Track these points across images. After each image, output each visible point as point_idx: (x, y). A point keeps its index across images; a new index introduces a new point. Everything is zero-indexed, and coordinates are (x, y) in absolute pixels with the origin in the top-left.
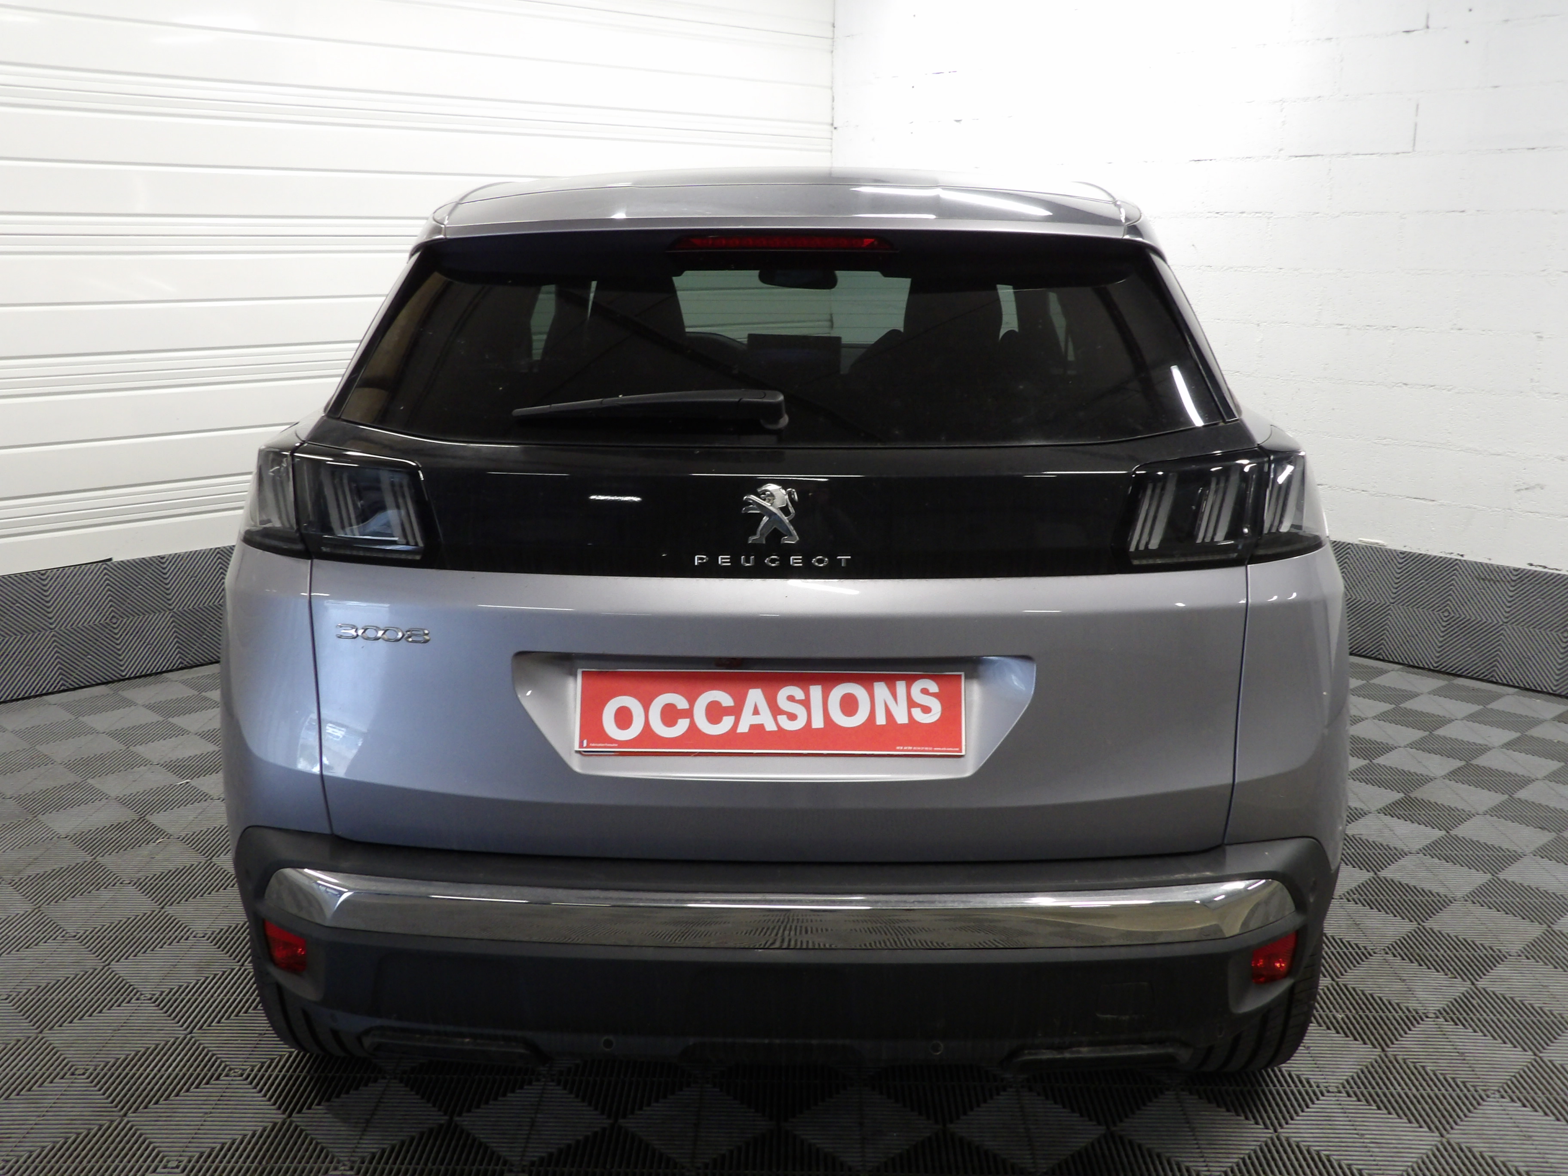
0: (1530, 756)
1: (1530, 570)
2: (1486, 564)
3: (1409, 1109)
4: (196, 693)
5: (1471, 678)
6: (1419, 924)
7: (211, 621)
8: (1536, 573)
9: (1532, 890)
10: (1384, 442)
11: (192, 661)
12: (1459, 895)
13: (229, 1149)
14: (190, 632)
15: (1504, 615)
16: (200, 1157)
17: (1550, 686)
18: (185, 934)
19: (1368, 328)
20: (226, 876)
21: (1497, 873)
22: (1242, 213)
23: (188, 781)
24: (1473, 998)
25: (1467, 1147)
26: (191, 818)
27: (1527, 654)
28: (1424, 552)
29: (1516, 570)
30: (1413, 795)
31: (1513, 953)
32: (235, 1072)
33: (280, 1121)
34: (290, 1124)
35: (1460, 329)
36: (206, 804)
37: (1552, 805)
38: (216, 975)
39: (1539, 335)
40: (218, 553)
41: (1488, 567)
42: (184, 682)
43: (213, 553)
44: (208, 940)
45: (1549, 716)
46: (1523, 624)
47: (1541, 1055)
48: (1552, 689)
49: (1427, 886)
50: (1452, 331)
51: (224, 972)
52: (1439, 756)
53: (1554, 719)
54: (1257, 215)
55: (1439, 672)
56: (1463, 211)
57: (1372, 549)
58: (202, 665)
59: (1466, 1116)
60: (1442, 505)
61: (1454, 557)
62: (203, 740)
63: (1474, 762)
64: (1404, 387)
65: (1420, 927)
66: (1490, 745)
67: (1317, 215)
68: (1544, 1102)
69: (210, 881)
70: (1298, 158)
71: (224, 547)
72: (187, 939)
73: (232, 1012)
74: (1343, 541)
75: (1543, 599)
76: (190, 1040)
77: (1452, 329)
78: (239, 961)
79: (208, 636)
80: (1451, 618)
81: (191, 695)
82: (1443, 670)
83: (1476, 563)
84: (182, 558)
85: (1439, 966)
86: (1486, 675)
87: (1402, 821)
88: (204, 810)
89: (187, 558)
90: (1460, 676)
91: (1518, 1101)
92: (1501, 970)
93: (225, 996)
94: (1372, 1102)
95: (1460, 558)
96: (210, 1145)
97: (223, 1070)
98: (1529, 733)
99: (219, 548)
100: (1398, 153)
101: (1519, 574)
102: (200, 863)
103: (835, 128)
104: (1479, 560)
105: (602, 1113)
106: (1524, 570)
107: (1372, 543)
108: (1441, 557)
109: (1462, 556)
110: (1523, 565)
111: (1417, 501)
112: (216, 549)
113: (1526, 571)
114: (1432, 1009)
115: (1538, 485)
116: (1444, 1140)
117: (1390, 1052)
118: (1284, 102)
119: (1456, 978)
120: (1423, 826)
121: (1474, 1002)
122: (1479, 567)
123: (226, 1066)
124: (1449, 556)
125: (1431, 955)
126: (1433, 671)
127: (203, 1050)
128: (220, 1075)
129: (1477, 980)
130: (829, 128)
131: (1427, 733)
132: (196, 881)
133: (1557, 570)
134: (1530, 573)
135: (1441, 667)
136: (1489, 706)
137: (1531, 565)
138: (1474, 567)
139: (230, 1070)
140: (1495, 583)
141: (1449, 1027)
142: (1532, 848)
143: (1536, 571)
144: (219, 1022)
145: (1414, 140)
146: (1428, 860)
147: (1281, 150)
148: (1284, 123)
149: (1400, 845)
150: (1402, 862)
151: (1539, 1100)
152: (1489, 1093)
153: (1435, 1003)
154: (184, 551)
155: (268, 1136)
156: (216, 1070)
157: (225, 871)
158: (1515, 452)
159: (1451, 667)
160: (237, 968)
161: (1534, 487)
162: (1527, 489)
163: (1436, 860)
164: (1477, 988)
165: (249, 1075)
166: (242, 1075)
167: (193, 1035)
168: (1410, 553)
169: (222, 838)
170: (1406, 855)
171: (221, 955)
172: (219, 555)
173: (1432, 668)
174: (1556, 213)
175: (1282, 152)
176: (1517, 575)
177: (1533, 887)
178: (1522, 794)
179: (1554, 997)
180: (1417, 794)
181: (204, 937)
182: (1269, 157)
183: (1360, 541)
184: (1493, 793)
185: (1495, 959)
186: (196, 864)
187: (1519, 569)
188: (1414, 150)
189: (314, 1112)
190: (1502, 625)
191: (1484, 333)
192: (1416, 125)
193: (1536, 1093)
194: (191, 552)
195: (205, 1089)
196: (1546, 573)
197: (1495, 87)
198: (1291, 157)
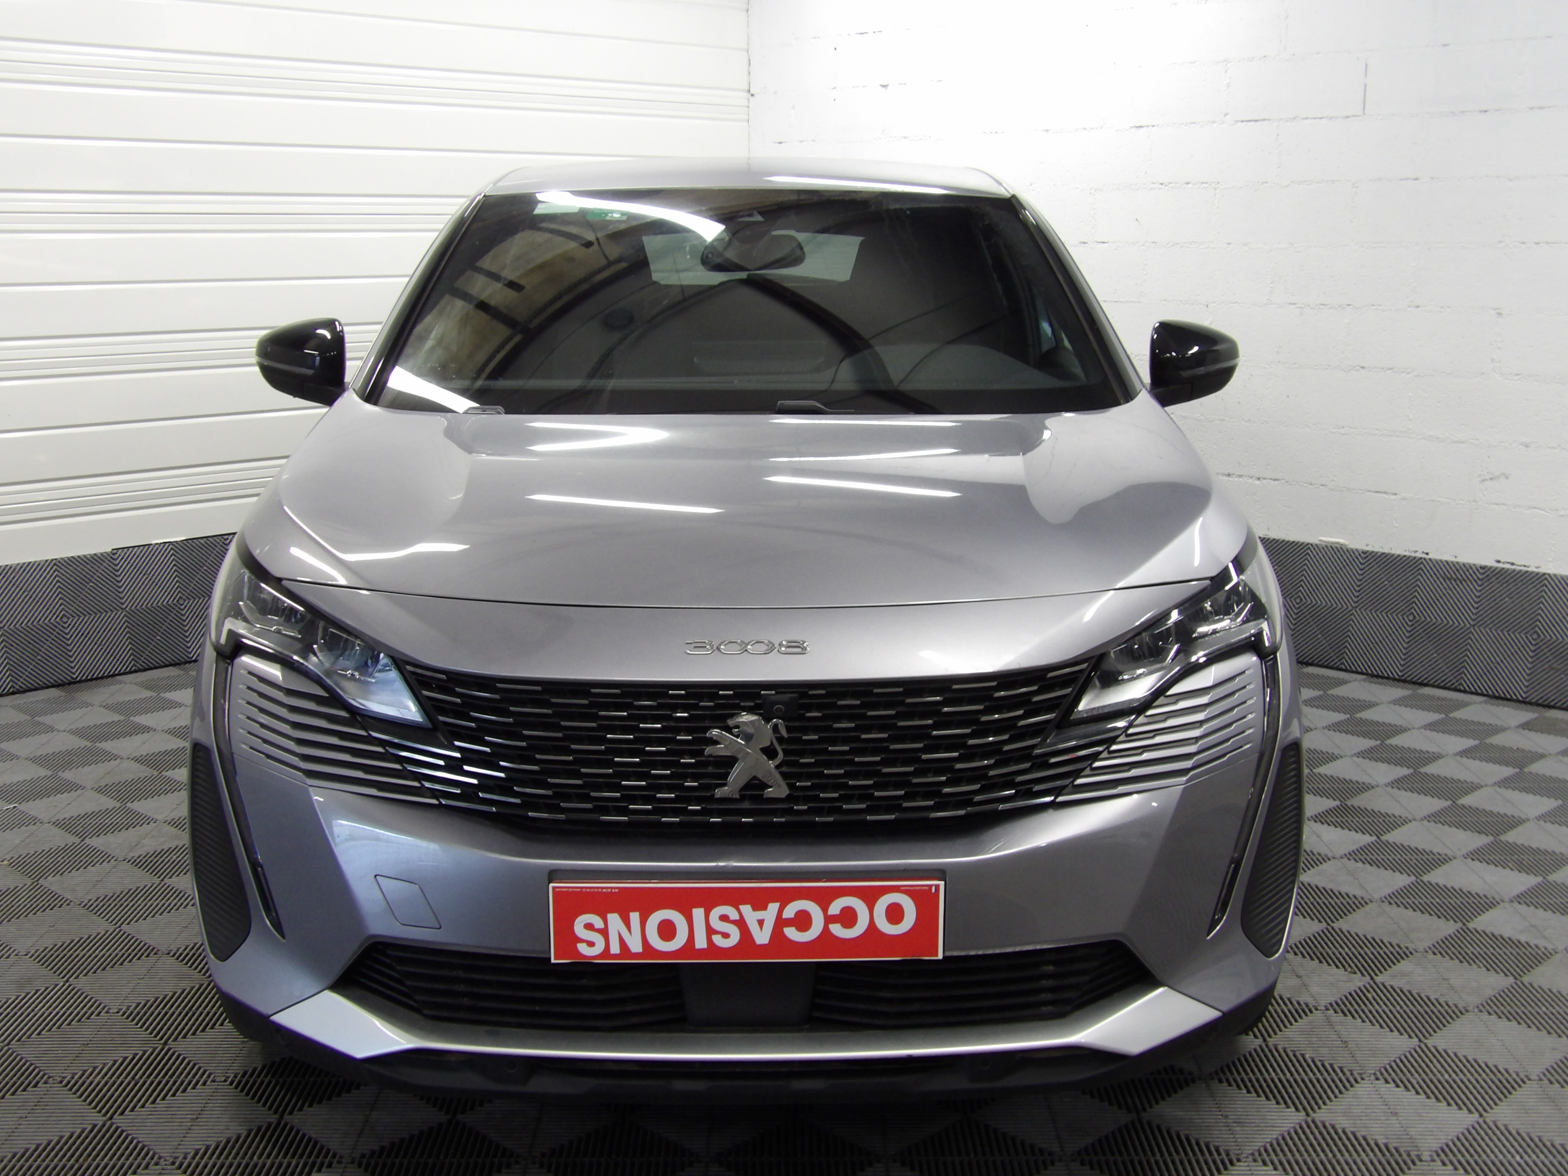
0: (1484, 763)
1: (1496, 568)
2: (1452, 562)
3: (1279, 1092)
4: (29, 718)
5: (1438, 687)
6: (1328, 924)
7: (47, 640)
8: (1503, 571)
9: (1456, 891)
10: (1342, 431)
11: (24, 684)
12: (1376, 896)
13: (44, 1150)
14: (23, 653)
15: (1471, 618)
16: (13, 1157)
17: (1519, 693)
18: (6, 952)
19: (1322, 307)
20: (53, 897)
21: (1421, 875)
22: (1188, 183)
23: (15, 805)
24: (1368, 991)
25: (1330, 1124)
26: (17, 842)
27: (1495, 659)
28: (1386, 551)
29: (1482, 568)
30: (1349, 803)
31: (1421, 949)
32: (54, 1080)
33: (100, 1124)
34: (111, 1126)
35: (1418, 307)
36: (35, 827)
37: (1495, 809)
38: (37, 991)
39: (1498, 311)
40: (55, 564)
41: (1454, 565)
42: (14, 707)
43: (49, 565)
44: (31, 957)
45: (1514, 723)
46: (1491, 626)
47: (1426, 1041)
48: (1521, 696)
49: (1344, 889)
50: (1409, 309)
51: (47, 988)
52: (1386, 764)
53: (1518, 727)
54: (1204, 185)
55: (1405, 681)
56: (1416, 179)
57: (1332, 549)
58: (36, 689)
59: (1336, 1097)
60: (1404, 499)
61: (1419, 555)
62: (34, 765)
63: (1422, 770)
64: (1362, 370)
65: (1329, 927)
66: (1444, 753)
67: (1265, 185)
68: (1418, 1083)
69: (35, 902)
70: (1244, 123)
71: (62, 559)
72: (8, 957)
73: (54, 1025)
74: (1302, 541)
75: (1511, 598)
76: (7, 1051)
77: (1409, 306)
78: (63, 977)
79: (43, 657)
80: (1416, 622)
81: (22, 720)
82: (1408, 679)
83: (1441, 561)
84: (15, 569)
85: (1340, 963)
86: (1454, 684)
87: (1333, 828)
88: (32, 834)
89: (20, 569)
90: (1426, 685)
91: (1392, 1082)
92: (1404, 966)
93: (47, 1009)
94: (1242, 1087)
95: (1424, 556)
96: (24, 1146)
97: (42, 1078)
98: (1488, 741)
99: (56, 559)
100: (1347, 117)
101: (1486, 572)
102: (25, 885)
103: (752, 95)
104: (1445, 558)
105: (441, 1110)
106: (1491, 567)
107: (1332, 543)
108: (1405, 556)
109: (1427, 554)
110: (1490, 562)
111: (1377, 495)
112: (52, 560)
113: (1493, 569)
114: (1323, 1003)
115: (1503, 474)
116: (1309, 1120)
117: (1271, 1041)
118: (1228, 62)
119: (1355, 973)
120: (1353, 833)
121: (1369, 996)
122: (1444, 566)
123: (45, 1074)
124: (1413, 555)
125: (1334, 954)
126: (1398, 680)
127: (21, 1060)
128: (38, 1083)
129: (1376, 975)
130: (745, 94)
131: (1378, 742)
132: (20, 903)
133: (1525, 566)
134: (1497, 571)
135: (1406, 676)
136: (1451, 715)
137: (1499, 562)
138: (1439, 566)
139: (49, 1077)
140: (1461, 582)
141: (1337, 1018)
142: (1464, 852)
143: (1503, 569)
144: (39, 1034)
145: (1364, 103)
146: (1352, 864)
147: (1226, 114)
148: (1228, 85)
149: (1324, 850)
150: (1324, 866)
151: (1414, 1082)
152: (1364, 1076)
153: (1326, 995)
154: (16, 562)
155: (87, 1137)
156: (34, 1078)
157: (52, 892)
158: (1477, 439)
159: (1416, 676)
160: (62, 984)
161: (1498, 477)
162: (1491, 479)
163: (1360, 864)
164: (1375, 983)
165: (69, 1082)
166: (61, 1082)
167: (10, 1046)
168: (1373, 552)
169: (51, 861)
170: (1329, 860)
171: (44, 971)
172: (55, 567)
173: (1397, 677)
174: (1511, 180)
175: (1228, 117)
176: (1484, 574)
177: (1457, 888)
178: (1467, 800)
179: (1452, 988)
180: (1356, 802)
181: (26, 955)
182: (1214, 122)
183: (1320, 540)
184: (1436, 800)
185: (1400, 954)
186: (21, 886)
187: (1486, 566)
188: (1364, 114)
189: (137, 1113)
190: (1469, 628)
191: (1442, 310)
192: (1365, 86)
193: (1412, 1075)
194: (24, 563)
195: (21, 1095)
196: (1514, 570)
197: (1445, 45)
198: (1237, 121)
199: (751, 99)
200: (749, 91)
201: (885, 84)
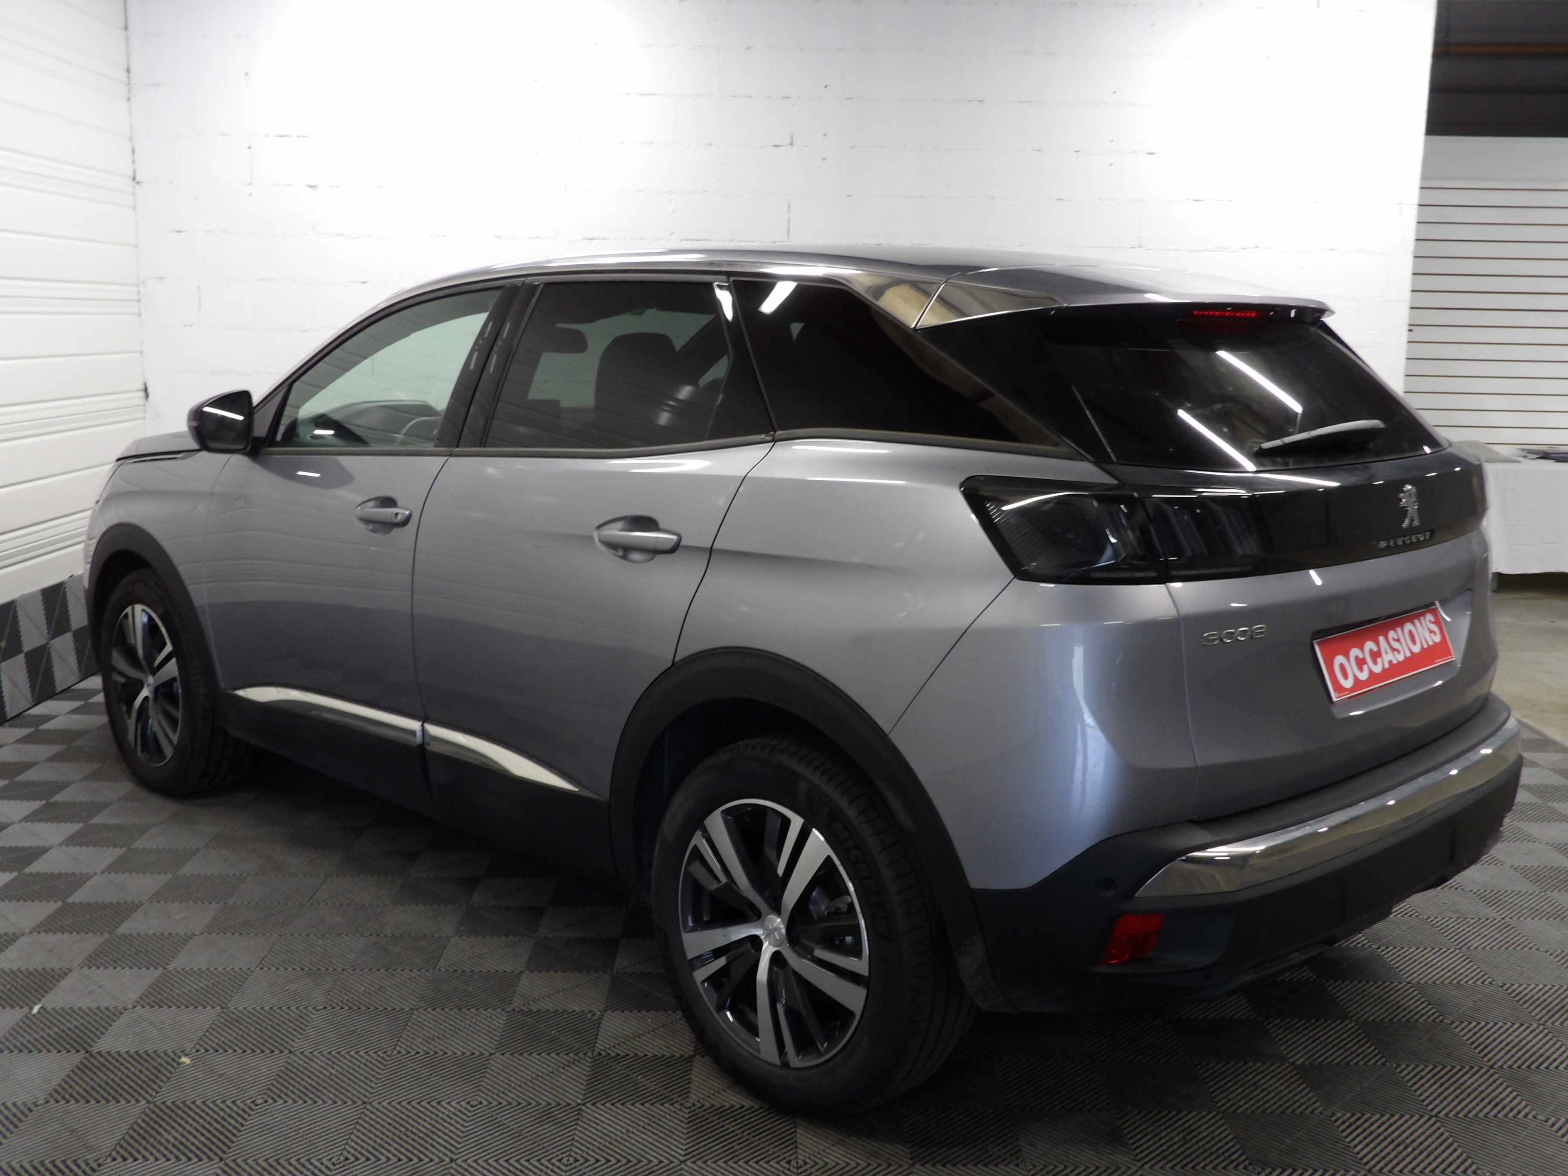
70: (688, 242)
130: (131, 182)
147: (672, 233)
192: (789, 220)
197: (849, 196)
198: (682, 240)
199: (137, 187)
200: (134, 179)
201: (314, 184)
